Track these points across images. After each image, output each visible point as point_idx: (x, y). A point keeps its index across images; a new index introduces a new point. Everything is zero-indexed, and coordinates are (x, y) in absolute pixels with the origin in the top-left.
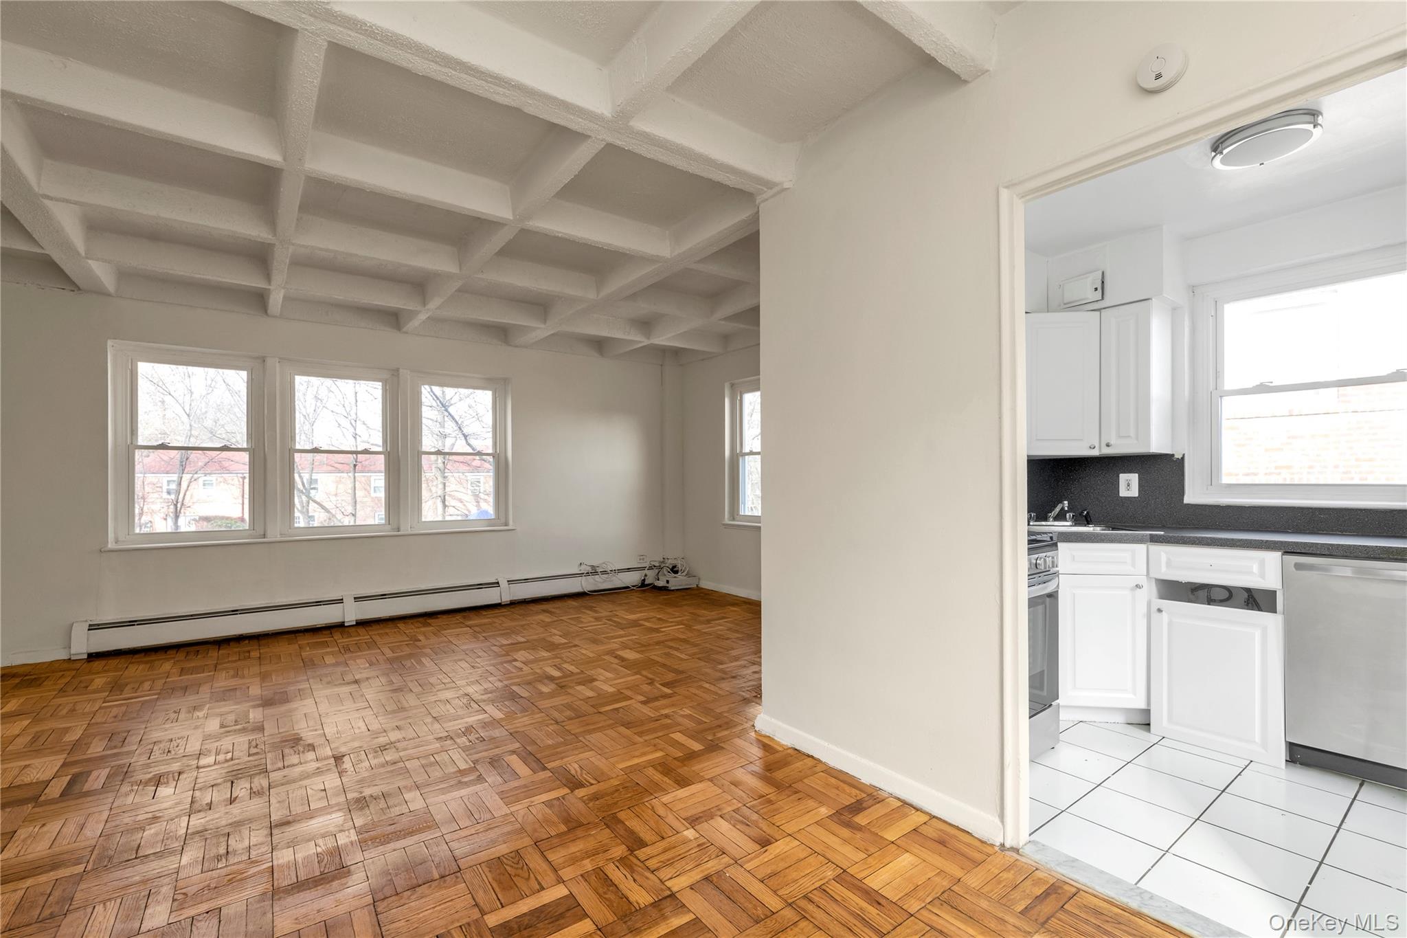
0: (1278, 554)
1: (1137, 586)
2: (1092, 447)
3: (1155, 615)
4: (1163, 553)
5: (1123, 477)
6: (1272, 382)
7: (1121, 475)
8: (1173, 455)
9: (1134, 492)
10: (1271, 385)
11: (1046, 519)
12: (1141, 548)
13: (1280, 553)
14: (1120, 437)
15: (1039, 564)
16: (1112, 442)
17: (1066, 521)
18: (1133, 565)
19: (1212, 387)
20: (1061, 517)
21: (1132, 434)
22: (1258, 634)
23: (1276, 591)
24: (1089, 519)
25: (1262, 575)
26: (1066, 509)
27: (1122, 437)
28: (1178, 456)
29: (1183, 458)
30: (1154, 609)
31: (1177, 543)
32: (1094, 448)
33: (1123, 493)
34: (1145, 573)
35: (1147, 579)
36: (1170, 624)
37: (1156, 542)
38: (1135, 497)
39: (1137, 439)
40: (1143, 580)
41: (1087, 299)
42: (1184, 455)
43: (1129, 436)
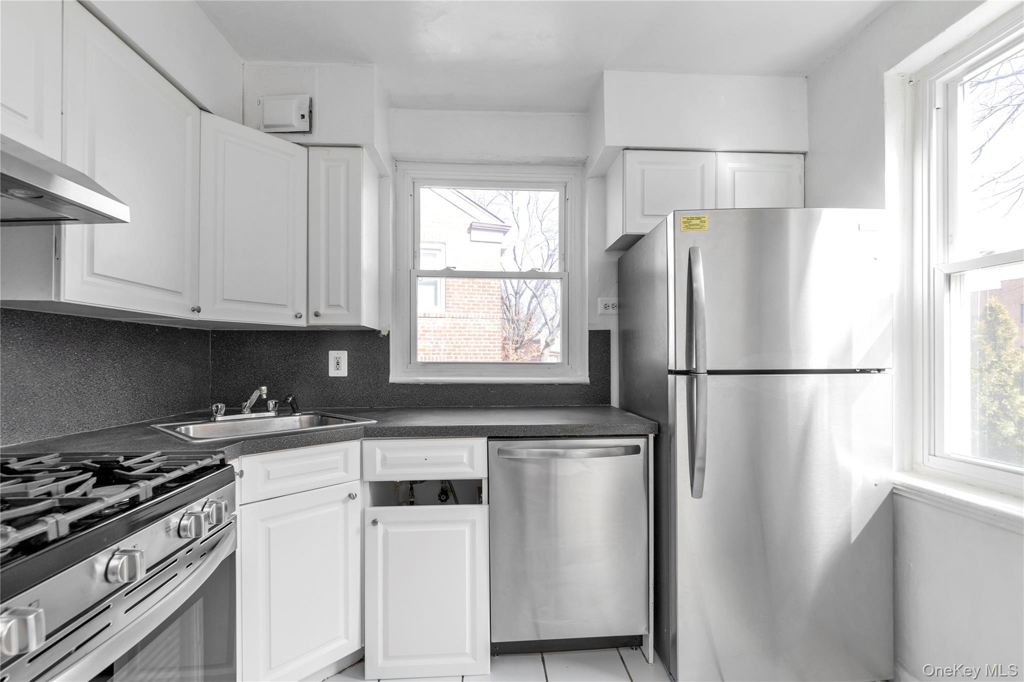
0: (484, 440)
1: (349, 495)
2: (298, 316)
3: (369, 528)
4: (377, 449)
5: (333, 354)
6: (455, 268)
7: (330, 352)
8: (380, 332)
9: (343, 372)
10: (455, 270)
11: (240, 412)
12: (353, 446)
13: (486, 438)
14: (330, 306)
15: (185, 529)
16: (322, 311)
17: (268, 411)
18: (346, 470)
19: (411, 266)
20: (260, 406)
21: (342, 303)
22: (467, 529)
23: (482, 480)
24: (295, 406)
25: (471, 465)
26: (265, 397)
27: (331, 305)
28: (384, 333)
29: (388, 335)
30: (368, 521)
31: (393, 436)
32: (301, 317)
33: (333, 373)
34: (359, 477)
35: (361, 483)
36: (386, 535)
37: (371, 436)
38: (344, 377)
39: (348, 310)
40: (356, 487)
41: (292, 126)
42: (389, 332)
43: (340, 305)
